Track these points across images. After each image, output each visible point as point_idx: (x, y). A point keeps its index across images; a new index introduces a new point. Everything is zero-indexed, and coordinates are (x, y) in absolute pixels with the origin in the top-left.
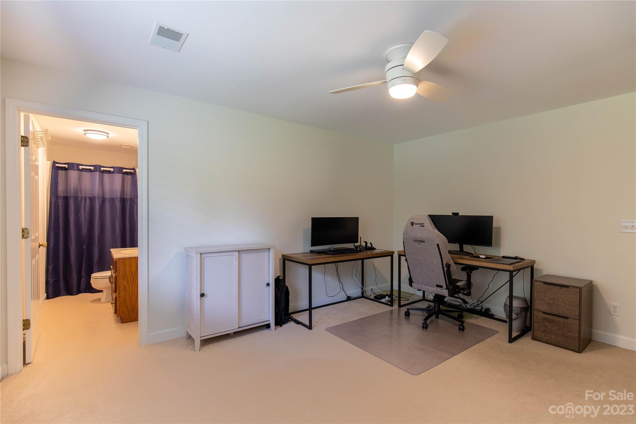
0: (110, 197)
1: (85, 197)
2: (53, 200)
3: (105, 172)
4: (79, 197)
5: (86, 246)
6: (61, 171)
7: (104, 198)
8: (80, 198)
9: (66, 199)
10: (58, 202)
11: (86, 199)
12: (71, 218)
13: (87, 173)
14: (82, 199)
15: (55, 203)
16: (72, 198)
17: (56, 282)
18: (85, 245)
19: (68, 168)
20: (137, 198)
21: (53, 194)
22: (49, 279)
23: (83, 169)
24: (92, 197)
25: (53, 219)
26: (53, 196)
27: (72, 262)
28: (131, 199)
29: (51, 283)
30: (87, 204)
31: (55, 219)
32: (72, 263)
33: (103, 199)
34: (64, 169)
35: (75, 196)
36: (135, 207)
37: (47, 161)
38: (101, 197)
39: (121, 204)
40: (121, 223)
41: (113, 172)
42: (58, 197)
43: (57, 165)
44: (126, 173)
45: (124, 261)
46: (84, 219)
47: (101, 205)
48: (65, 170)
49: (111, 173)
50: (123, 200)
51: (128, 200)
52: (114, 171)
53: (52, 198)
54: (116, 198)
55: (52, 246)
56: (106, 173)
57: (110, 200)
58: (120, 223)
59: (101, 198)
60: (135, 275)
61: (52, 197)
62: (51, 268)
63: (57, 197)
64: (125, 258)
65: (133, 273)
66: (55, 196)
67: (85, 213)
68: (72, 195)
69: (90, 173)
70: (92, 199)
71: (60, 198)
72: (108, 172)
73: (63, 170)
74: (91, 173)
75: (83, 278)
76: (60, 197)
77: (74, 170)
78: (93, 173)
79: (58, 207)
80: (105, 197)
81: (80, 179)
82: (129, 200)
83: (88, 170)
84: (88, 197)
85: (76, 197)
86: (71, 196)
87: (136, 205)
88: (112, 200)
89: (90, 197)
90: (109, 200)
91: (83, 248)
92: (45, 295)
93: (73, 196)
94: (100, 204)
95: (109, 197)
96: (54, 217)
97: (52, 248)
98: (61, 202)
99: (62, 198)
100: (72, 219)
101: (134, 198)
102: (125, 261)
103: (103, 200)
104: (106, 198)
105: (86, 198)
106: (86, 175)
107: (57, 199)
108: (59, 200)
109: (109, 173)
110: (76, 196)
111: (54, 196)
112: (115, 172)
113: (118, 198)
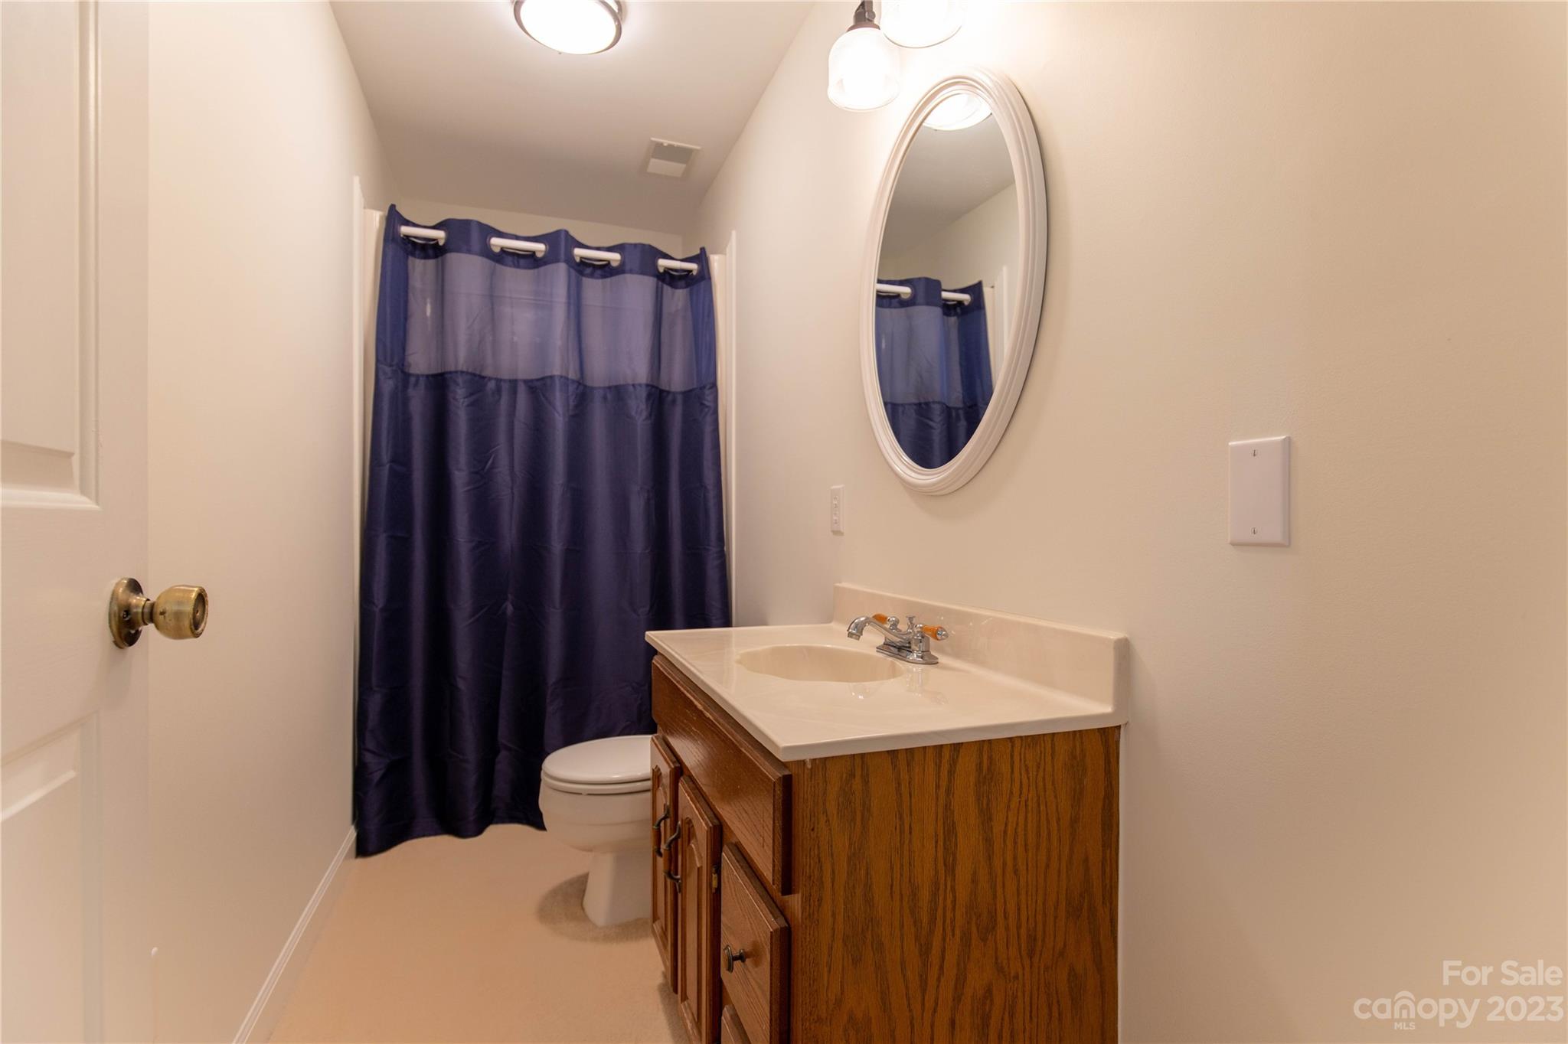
0: (607, 385)
1: (510, 381)
2: (388, 386)
3: (588, 271)
4: (490, 379)
5: (513, 606)
6: (423, 261)
7: (585, 386)
8: (491, 385)
9: (439, 383)
10: (406, 401)
11: (514, 392)
12: (456, 472)
13: (518, 270)
14: (498, 390)
15: (394, 396)
16: (460, 380)
17: (398, 770)
18: (510, 596)
19: (444, 245)
20: (714, 386)
21: (385, 359)
22: (369, 758)
23: (504, 255)
24: (538, 380)
25: (385, 472)
26: (388, 369)
27: (460, 677)
28: (687, 394)
29: (377, 776)
30: (517, 413)
31: (392, 470)
32: (461, 685)
33: (581, 388)
34: (431, 252)
35: (474, 375)
36: (708, 429)
37: (365, 208)
38: (573, 381)
39: (650, 415)
40: (652, 502)
41: (620, 270)
42: (406, 376)
43: (405, 230)
44: (667, 277)
45: (857, 783)
46: (508, 478)
47: (574, 416)
48: (436, 256)
49: (612, 275)
50: (658, 397)
51: (674, 401)
52: (623, 263)
53: (382, 377)
54: (631, 387)
55: (380, 599)
56: (592, 276)
57: (609, 396)
58: (648, 499)
59: (575, 386)
60: (933, 920)
61: (385, 373)
62: (376, 701)
63: (404, 376)
64: (863, 756)
65: (925, 895)
66: (394, 368)
67: (511, 454)
68: (460, 368)
69: (531, 272)
70: (538, 389)
71: (416, 384)
72: (599, 272)
73: (426, 257)
74: (536, 270)
75: (503, 754)
76: (418, 376)
77: (469, 252)
78: (542, 269)
79: (407, 420)
80: (589, 383)
81: (492, 298)
82: (679, 399)
83: (522, 262)
84: (526, 382)
85: (477, 378)
86: (456, 372)
87: (709, 419)
88: (618, 393)
89: (532, 381)
90: (605, 398)
91: (504, 613)
92: (351, 834)
93: (465, 369)
94: (571, 413)
95: (602, 385)
96: (388, 466)
97: (382, 610)
98: (418, 402)
99: (422, 382)
100: (460, 477)
101: (702, 388)
102: (866, 782)
103: (582, 394)
104: (592, 388)
105: (514, 383)
106: (517, 281)
107: (406, 386)
108: (411, 391)
109: (604, 277)
110: (478, 373)
111: (391, 366)
112: (628, 267)
113: (640, 385)
